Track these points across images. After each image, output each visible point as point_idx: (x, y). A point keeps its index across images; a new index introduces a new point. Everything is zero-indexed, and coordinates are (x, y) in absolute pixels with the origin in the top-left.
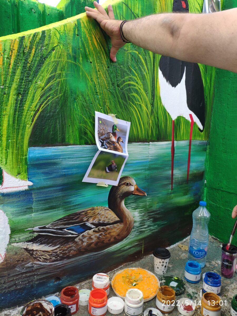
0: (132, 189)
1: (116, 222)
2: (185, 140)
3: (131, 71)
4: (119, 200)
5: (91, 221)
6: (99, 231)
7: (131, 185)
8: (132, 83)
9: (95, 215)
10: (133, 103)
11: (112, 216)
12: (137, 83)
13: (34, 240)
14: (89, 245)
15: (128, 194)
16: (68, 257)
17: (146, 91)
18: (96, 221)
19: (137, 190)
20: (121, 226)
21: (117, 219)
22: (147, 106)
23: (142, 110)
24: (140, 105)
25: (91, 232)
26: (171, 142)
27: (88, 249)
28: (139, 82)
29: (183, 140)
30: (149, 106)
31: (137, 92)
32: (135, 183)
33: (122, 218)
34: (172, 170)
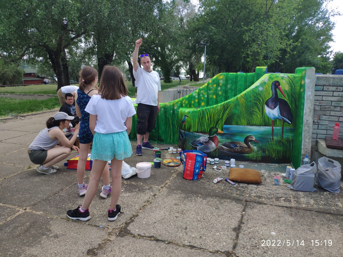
0: (253, 139)
1: (247, 148)
3: (253, 107)
4: (248, 142)
5: (238, 145)
6: (241, 148)
8: (254, 110)
9: (240, 144)
10: (254, 115)
11: (245, 145)
13: (223, 145)
14: (238, 151)
15: (251, 141)
16: (231, 152)
17: (259, 111)
18: (240, 145)
19: (256, 140)
20: (248, 149)
21: (247, 147)
22: (260, 116)
24: (257, 116)
25: (238, 148)
26: (272, 127)
27: (237, 152)
28: (257, 109)
30: (261, 116)
31: (256, 112)
32: (255, 138)
33: (249, 147)
34: (273, 136)
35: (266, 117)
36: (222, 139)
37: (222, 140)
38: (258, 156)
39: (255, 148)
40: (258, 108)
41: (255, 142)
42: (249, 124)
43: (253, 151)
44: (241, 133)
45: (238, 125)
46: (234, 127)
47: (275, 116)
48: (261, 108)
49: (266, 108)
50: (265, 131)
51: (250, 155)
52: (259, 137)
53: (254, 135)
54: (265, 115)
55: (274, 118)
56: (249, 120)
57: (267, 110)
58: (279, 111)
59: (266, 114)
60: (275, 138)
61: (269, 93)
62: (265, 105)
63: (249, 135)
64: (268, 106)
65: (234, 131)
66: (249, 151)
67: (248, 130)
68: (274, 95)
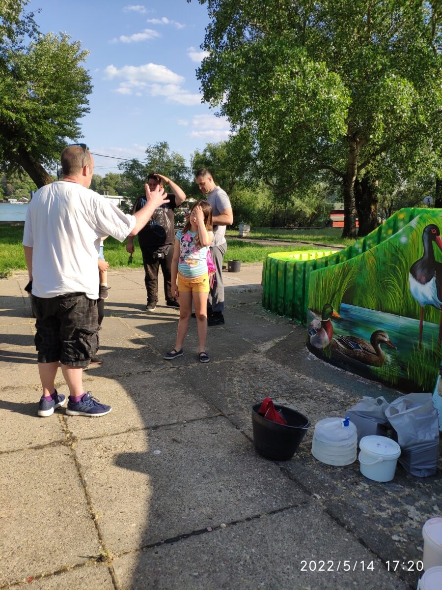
0: (386, 340)
1: (374, 354)
2: (435, 323)
3: (389, 275)
4: (377, 342)
5: (361, 345)
7: (385, 337)
8: (389, 280)
9: (363, 343)
10: (390, 291)
12: (393, 281)
13: (339, 340)
15: (382, 342)
16: (350, 356)
17: (400, 286)
19: (390, 342)
20: (377, 358)
22: (400, 294)
23: (396, 296)
24: (395, 293)
25: (361, 350)
26: (420, 321)
28: (395, 280)
29: (433, 322)
30: (402, 294)
31: (393, 286)
32: (388, 337)
33: (378, 353)
34: (421, 341)
35: (410, 298)
36: (337, 328)
37: (338, 331)
38: (392, 375)
39: (388, 357)
40: (398, 278)
41: (389, 347)
42: (381, 308)
43: (385, 364)
44: (367, 323)
45: (362, 307)
46: (355, 310)
47: (427, 299)
48: (401, 278)
49: (411, 279)
50: (407, 328)
51: (379, 369)
52: (396, 338)
53: (388, 332)
54: (408, 294)
55: (425, 303)
56: (380, 301)
57: (413, 284)
58: (435, 288)
59: (410, 292)
60: (425, 345)
61: (418, 250)
62: (410, 274)
63: (379, 329)
64: (415, 276)
65: (355, 317)
66: (378, 360)
67: (377, 320)
68: (427, 255)
